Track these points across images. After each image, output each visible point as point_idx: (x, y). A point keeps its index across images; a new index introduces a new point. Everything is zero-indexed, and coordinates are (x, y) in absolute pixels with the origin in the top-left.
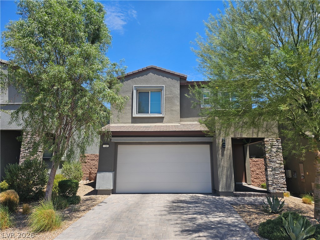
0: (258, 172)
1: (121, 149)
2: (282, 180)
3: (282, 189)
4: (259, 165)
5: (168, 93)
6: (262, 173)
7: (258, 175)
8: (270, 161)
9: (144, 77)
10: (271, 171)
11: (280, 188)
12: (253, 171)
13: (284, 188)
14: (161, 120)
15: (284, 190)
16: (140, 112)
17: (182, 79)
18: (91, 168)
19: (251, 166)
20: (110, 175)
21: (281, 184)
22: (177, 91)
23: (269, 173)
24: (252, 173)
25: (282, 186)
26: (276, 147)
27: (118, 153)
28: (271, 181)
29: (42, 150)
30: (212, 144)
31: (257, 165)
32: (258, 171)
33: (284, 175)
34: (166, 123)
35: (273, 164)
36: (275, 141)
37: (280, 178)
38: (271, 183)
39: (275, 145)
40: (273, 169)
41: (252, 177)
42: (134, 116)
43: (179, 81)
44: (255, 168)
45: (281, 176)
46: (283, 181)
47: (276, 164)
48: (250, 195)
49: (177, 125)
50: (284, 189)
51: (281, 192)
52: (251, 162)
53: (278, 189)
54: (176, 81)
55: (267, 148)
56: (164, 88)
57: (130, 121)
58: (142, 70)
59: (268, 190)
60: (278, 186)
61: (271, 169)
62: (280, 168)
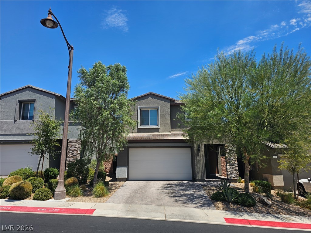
1: (131, 151)
5: (162, 111)
8: (229, 159)
9: (145, 100)
10: (229, 166)
11: (235, 177)
13: (237, 176)
14: (157, 130)
15: (237, 178)
16: (142, 124)
17: (172, 101)
18: (107, 164)
19: (222, 162)
20: (125, 169)
21: (235, 174)
22: (168, 110)
23: (228, 167)
26: (233, 150)
27: (130, 154)
28: (229, 172)
29: (80, 152)
30: (192, 148)
33: (237, 168)
34: (161, 132)
35: (231, 161)
37: (235, 170)
38: (229, 174)
40: (231, 164)
41: (223, 170)
42: (138, 127)
43: (170, 103)
46: (237, 172)
48: (216, 181)
49: (169, 134)
51: (235, 179)
53: (233, 177)
54: (167, 103)
55: (226, 150)
56: (159, 108)
57: (136, 131)
58: (143, 95)
59: (228, 178)
61: (229, 164)
62: (235, 164)
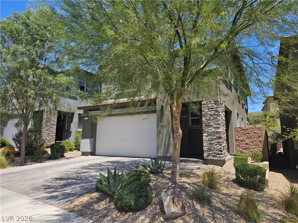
0: (247, 142)
2: (219, 145)
3: (218, 155)
4: (249, 134)
6: (253, 143)
7: (248, 145)
8: (206, 126)
10: (207, 136)
11: (215, 155)
12: (242, 141)
21: (216, 150)
23: (204, 138)
24: (241, 143)
25: (217, 153)
26: (214, 110)
28: (206, 146)
31: (247, 134)
32: (249, 140)
35: (209, 129)
36: (213, 104)
37: (216, 144)
38: (205, 149)
39: (213, 107)
40: (210, 134)
41: (240, 147)
44: (245, 138)
45: (217, 141)
47: (212, 129)
50: (220, 156)
52: (239, 131)
53: (213, 156)
55: (203, 111)
60: (214, 153)
62: (216, 133)
